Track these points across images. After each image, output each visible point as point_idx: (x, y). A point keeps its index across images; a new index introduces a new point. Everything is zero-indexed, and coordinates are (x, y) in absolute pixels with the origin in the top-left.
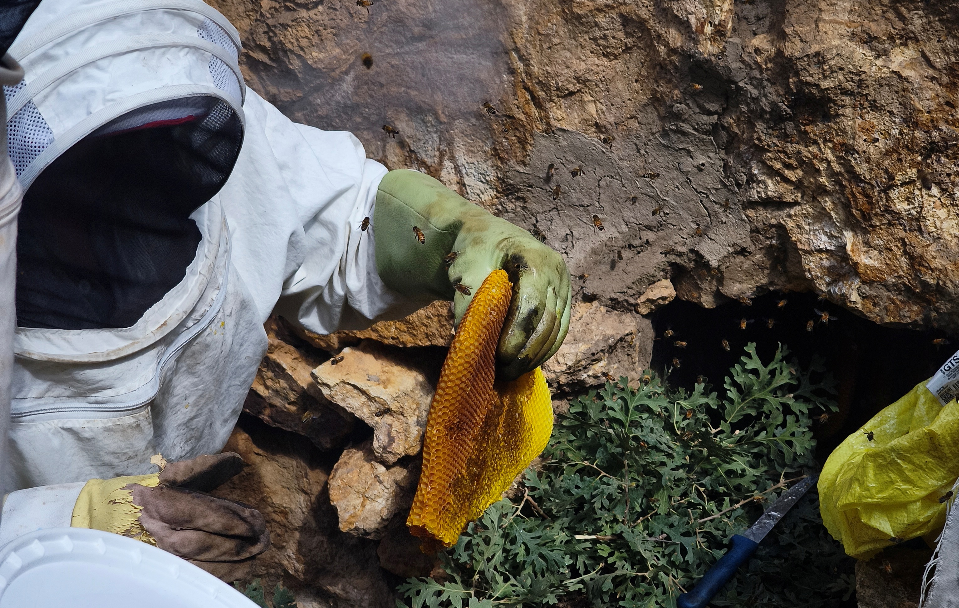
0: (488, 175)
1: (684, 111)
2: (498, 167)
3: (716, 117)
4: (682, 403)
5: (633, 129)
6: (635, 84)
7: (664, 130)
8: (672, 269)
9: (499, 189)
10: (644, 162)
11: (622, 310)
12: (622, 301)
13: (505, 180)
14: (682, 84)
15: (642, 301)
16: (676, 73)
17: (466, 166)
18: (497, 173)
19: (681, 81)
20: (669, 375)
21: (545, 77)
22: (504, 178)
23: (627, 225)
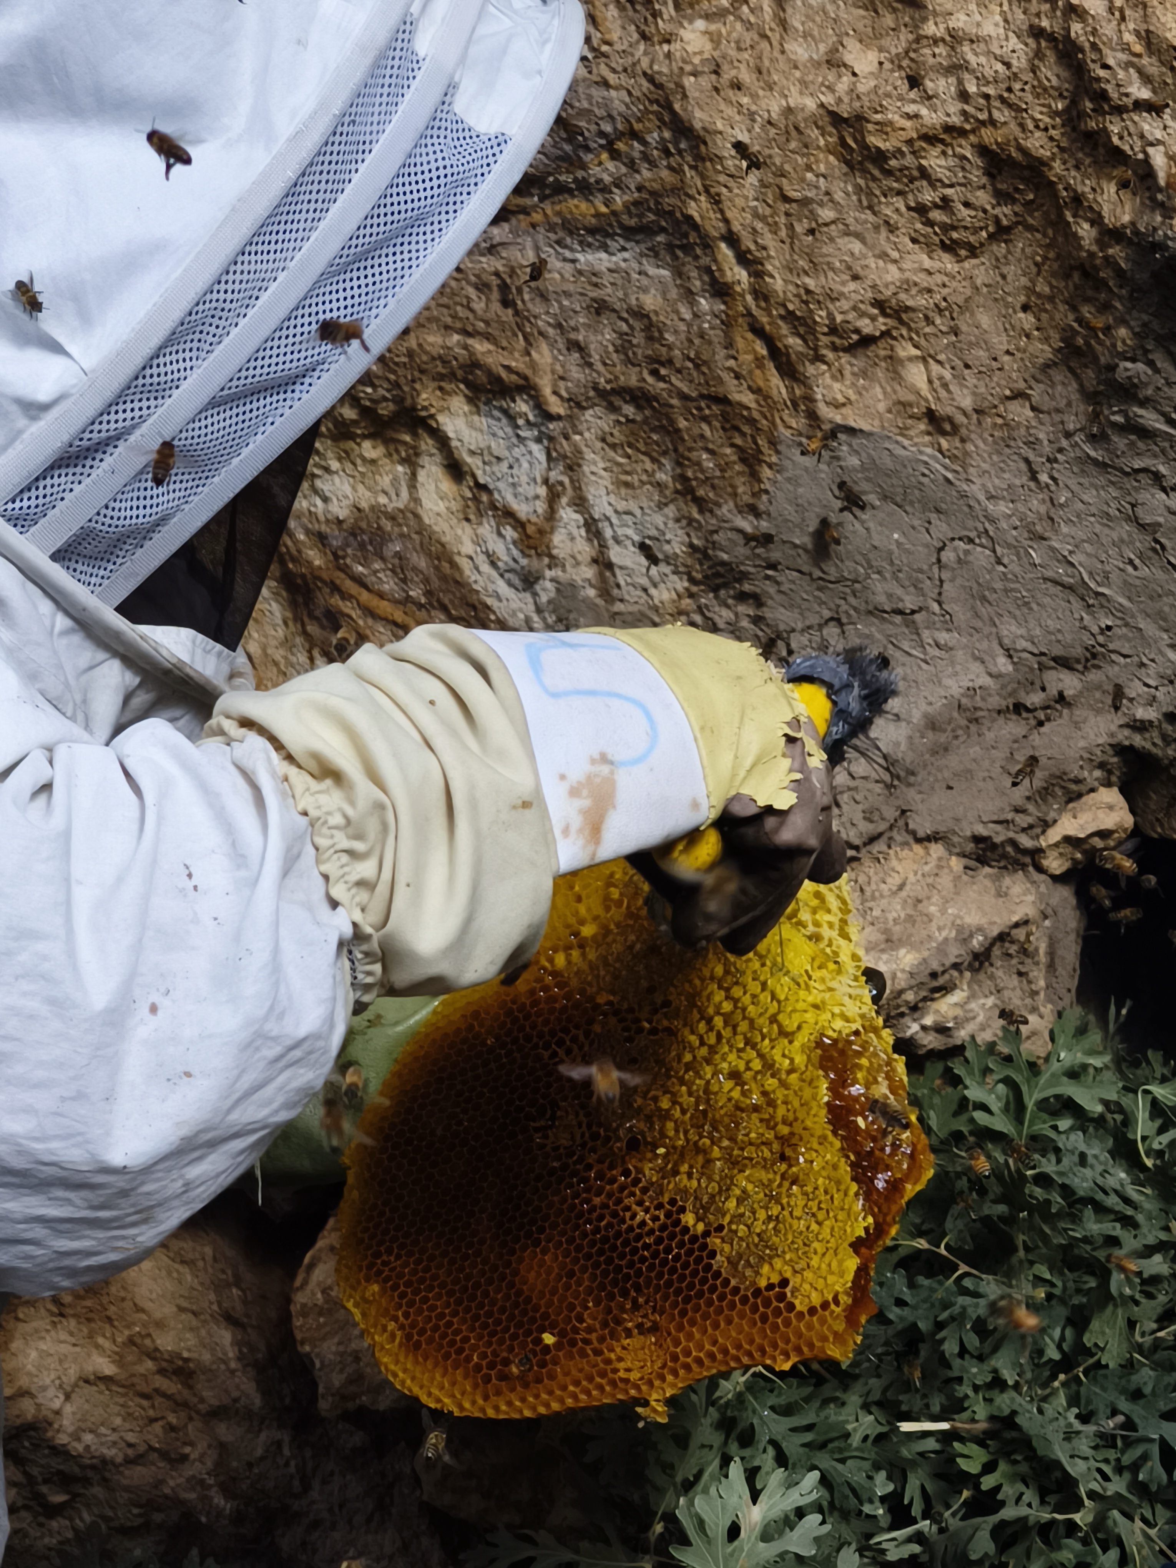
1: (1144, 378)
2: (691, 521)
4: (1158, 1091)
5: (1019, 424)
6: (1021, 315)
7: (1094, 424)
8: (1124, 762)
9: (694, 574)
10: (1049, 504)
11: (1002, 864)
12: (1003, 844)
13: (710, 552)
14: (1135, 313)
15: (1051, 842)
16: (1121, 287)
17: (615, 520)
18: (688, 535)
19: (1134, 307)
20: (1122, 1019)
21: (802, 301)
22: (706, 549)
23: (1010, 657)
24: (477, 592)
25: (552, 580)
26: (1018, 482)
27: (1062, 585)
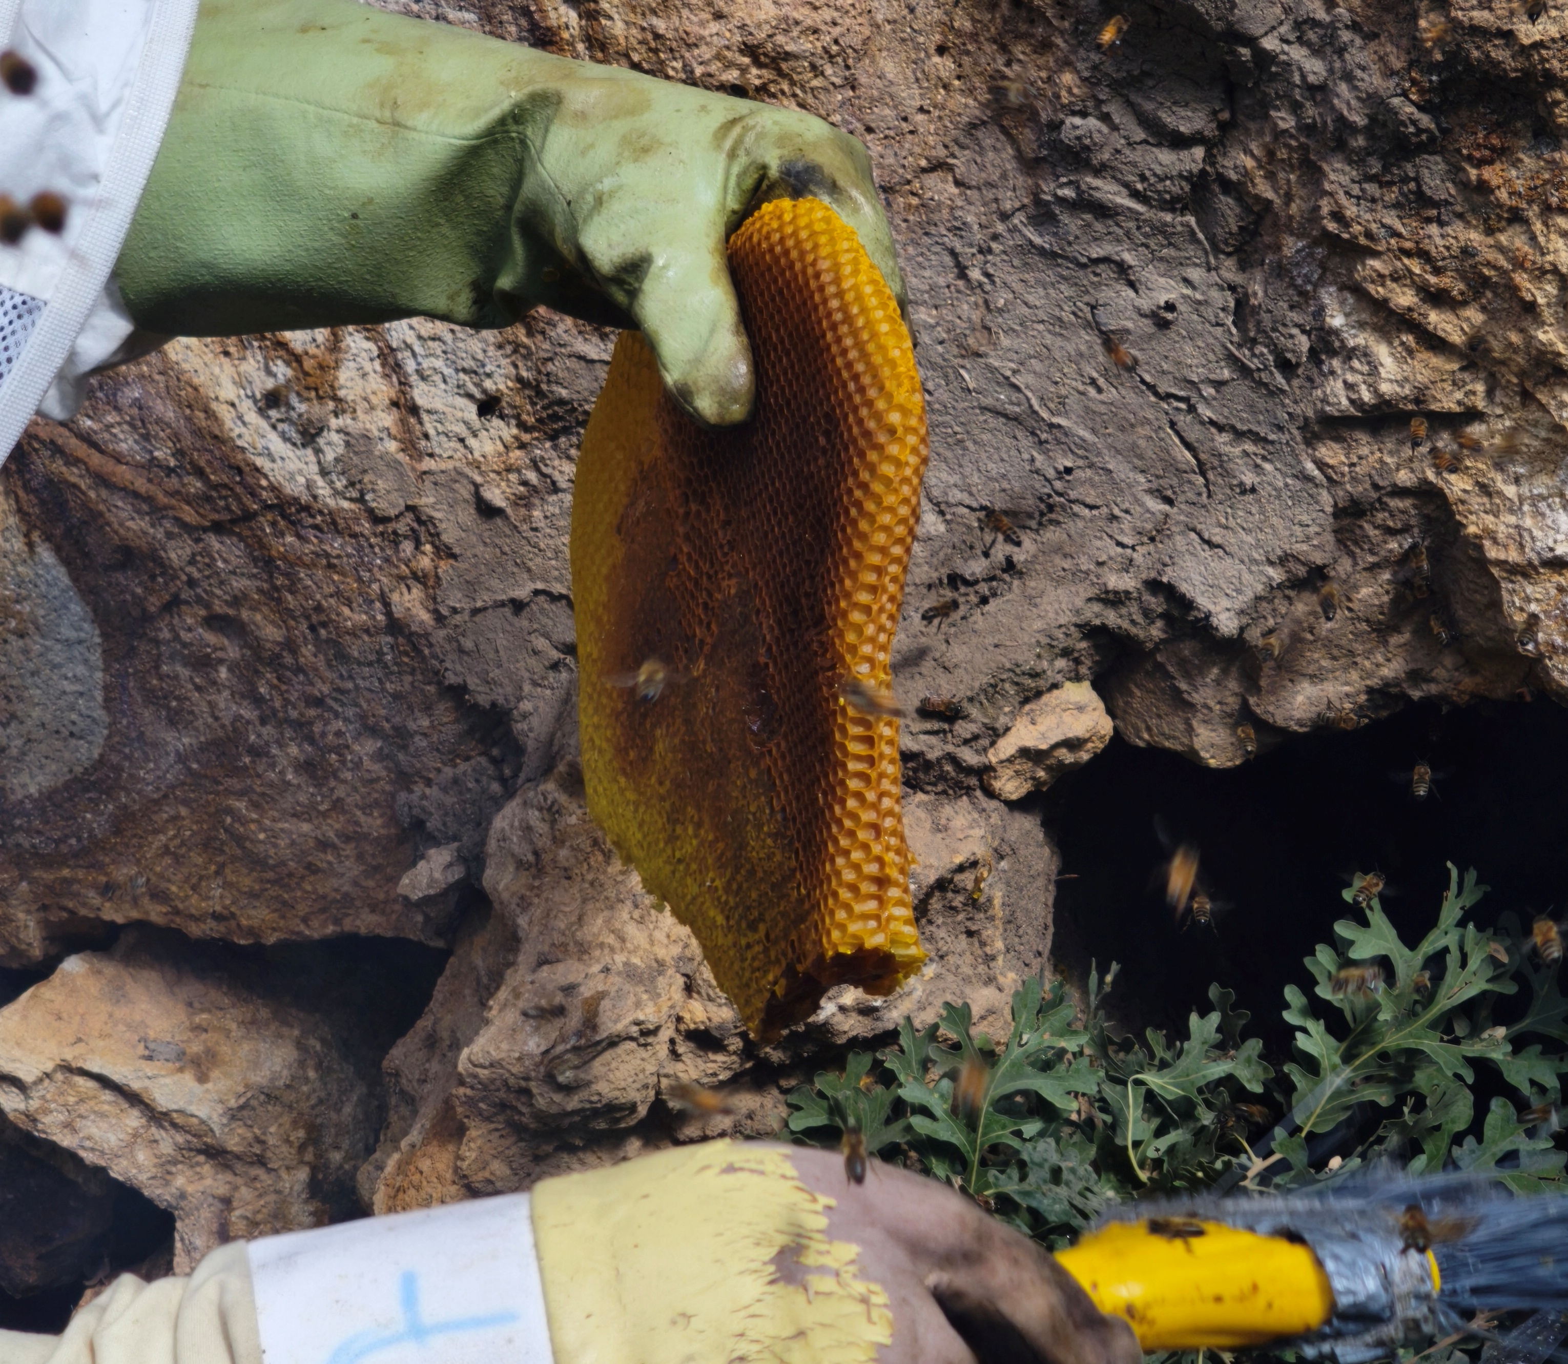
0: (489, 375)
1: (1097, 137)
2: (517, 347)
3: (1199, 152)
4: (1153, 1079)
5: (940, 204)
6: (936, 59)
7: (1038, 201)
8: (1096, 647)
9: (524, 417)
10: (983, 309)
11: (940, 788)
12: (939, 760)
13: (544, 387)
14: (1082, 53)
15: (1003, 757)
16: (1063, 18)
17: (418, 349)
18: (516, 366)
19: (1080, 44)
20: (1107, 989)
21: (650, 49)
22: (538, 383)
23: (942, 513)
24: (243, 449)
25: (339, 431)
26: (941, 281)
27: (1006, 416)
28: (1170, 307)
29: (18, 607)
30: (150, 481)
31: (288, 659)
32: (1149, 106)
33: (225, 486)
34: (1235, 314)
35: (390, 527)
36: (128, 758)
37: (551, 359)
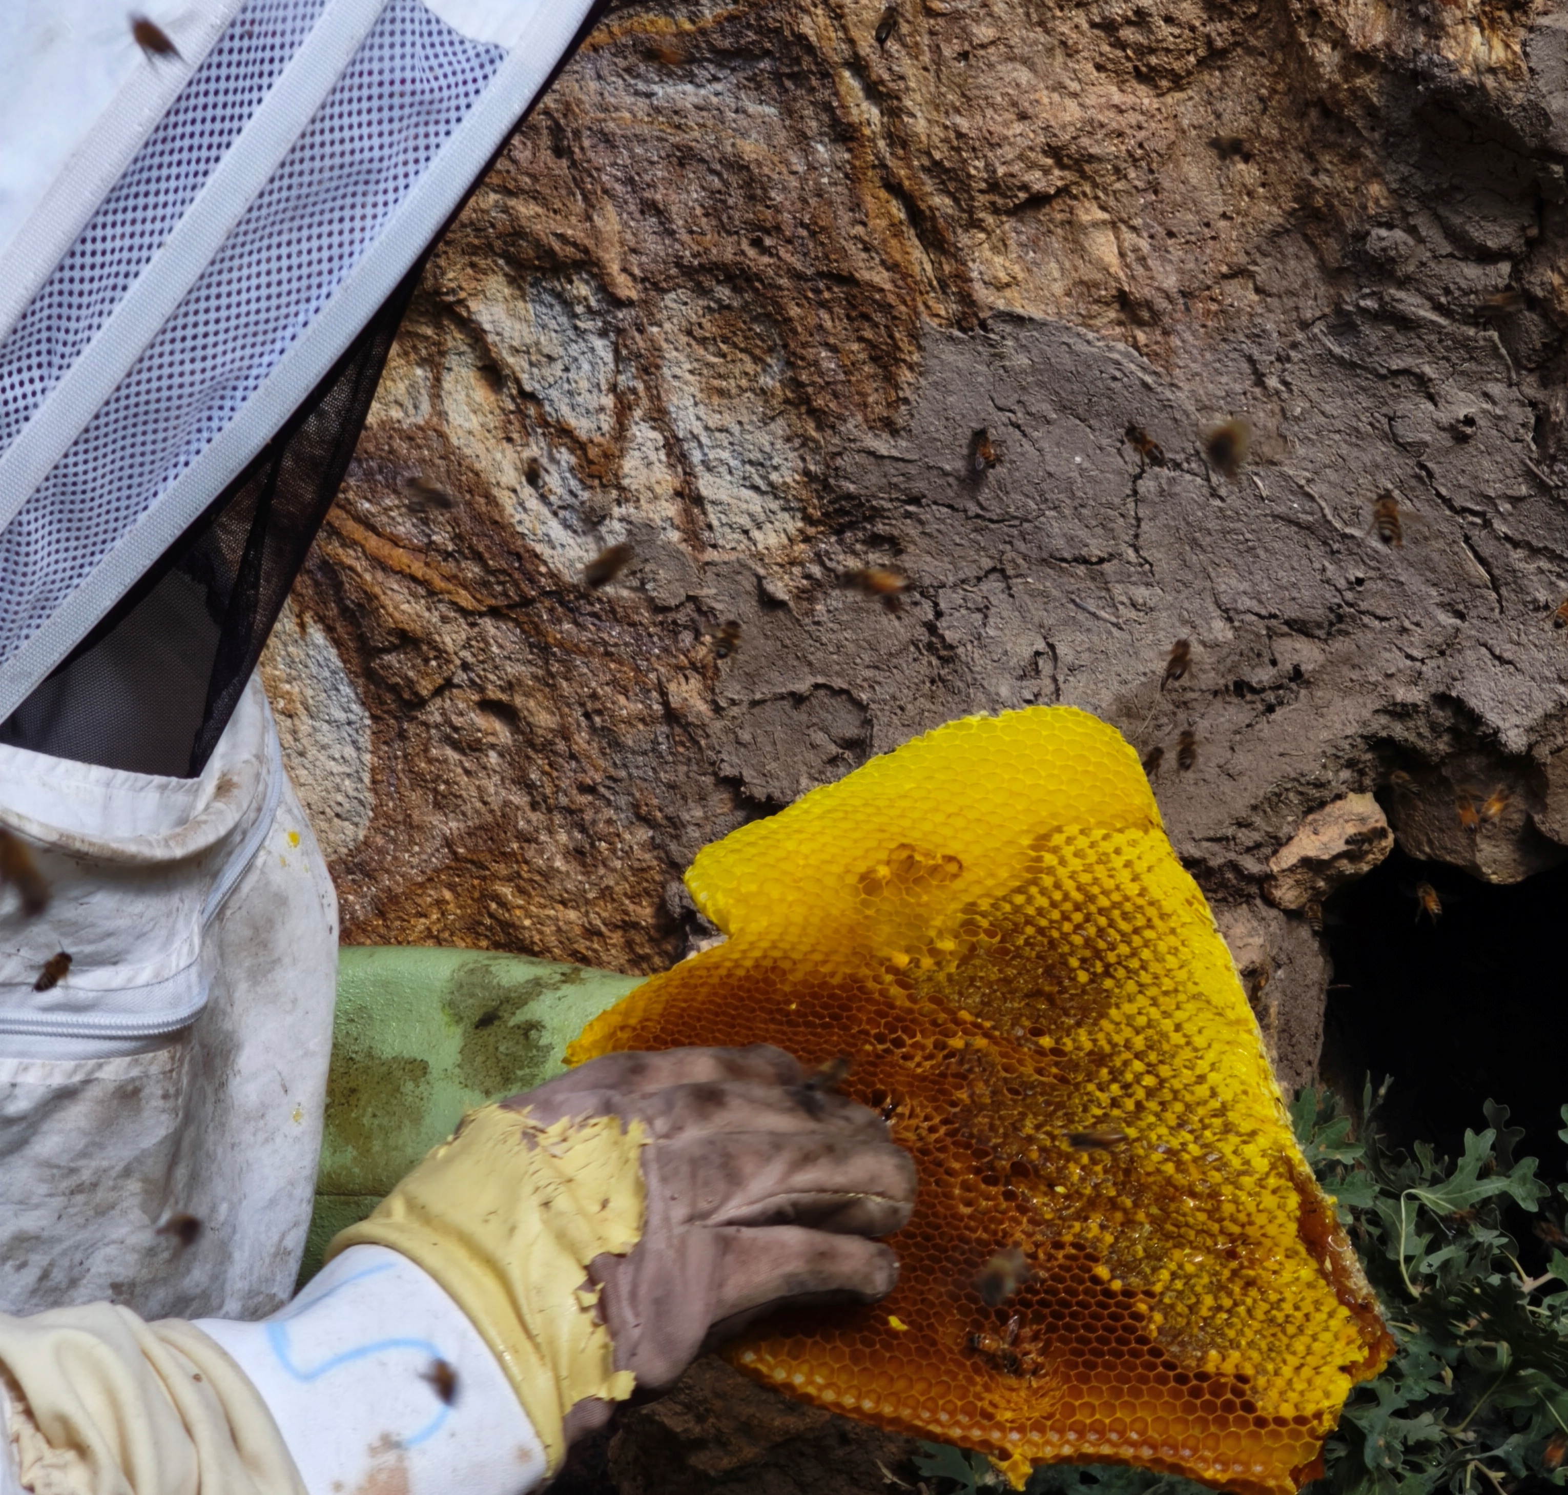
0: (776, 468)
1: (1403, 250)
2: (806, 440)
3: (1505, 268)
4: (1426, 1195)
5: (1239, 311)
6: (1242, 166)
7: (1339, 311)
8: (1380, 759)
9: (810, 510)
10: (1279, 417)
11: (1220, 895)
12: (1220, 867)
13: (832, 481)
14: (1391, 165)
15: (1285, 866)
16: (1373, 129)
17: (704, 440)
18: (803, 460)
19: (1390, 155)
20: (1380, 1101)
21: (953, 148)
22: (826, 477)
23: (1230, 620)
24: (523, 536)
25: (621, 520)
26: (1238, 388)
27: (1298, 525)
28: (1469, 421)
29: (287, 687)
30: (427, 564)
31: (561, 746)
32: (1457, 220)
33: (503, 572)
34: (1536, 430)
35: (670, 617)
36: (394, 841)
37: (840, 454)
